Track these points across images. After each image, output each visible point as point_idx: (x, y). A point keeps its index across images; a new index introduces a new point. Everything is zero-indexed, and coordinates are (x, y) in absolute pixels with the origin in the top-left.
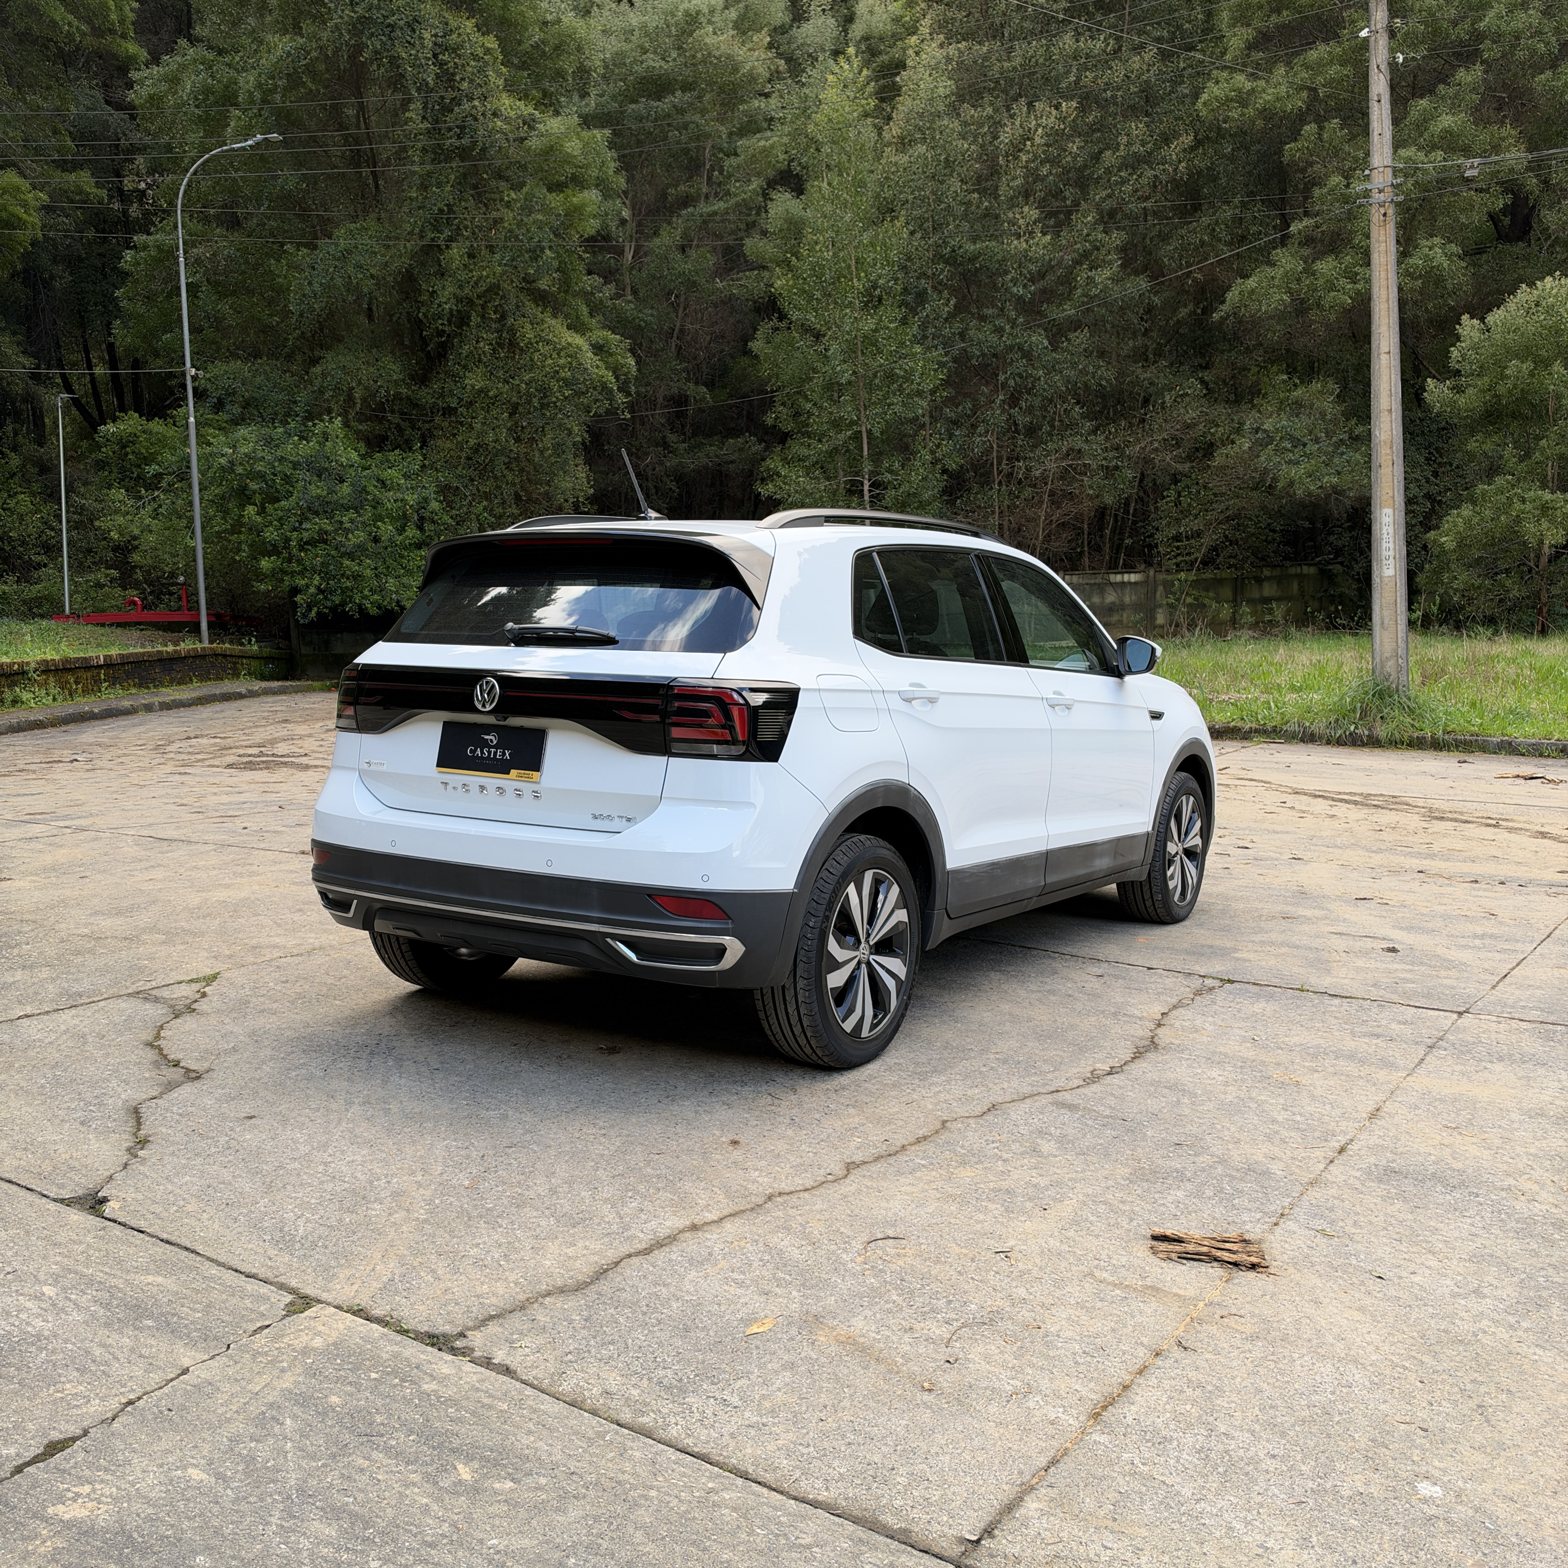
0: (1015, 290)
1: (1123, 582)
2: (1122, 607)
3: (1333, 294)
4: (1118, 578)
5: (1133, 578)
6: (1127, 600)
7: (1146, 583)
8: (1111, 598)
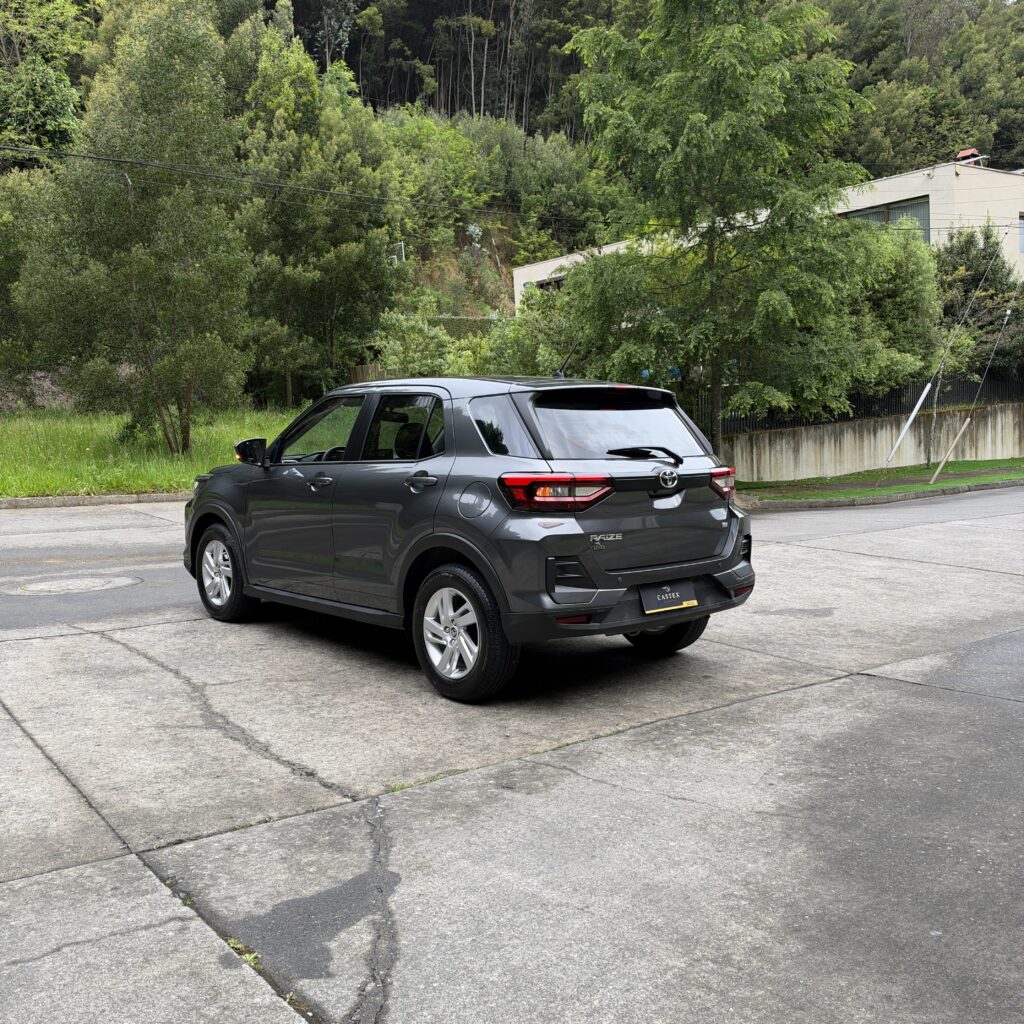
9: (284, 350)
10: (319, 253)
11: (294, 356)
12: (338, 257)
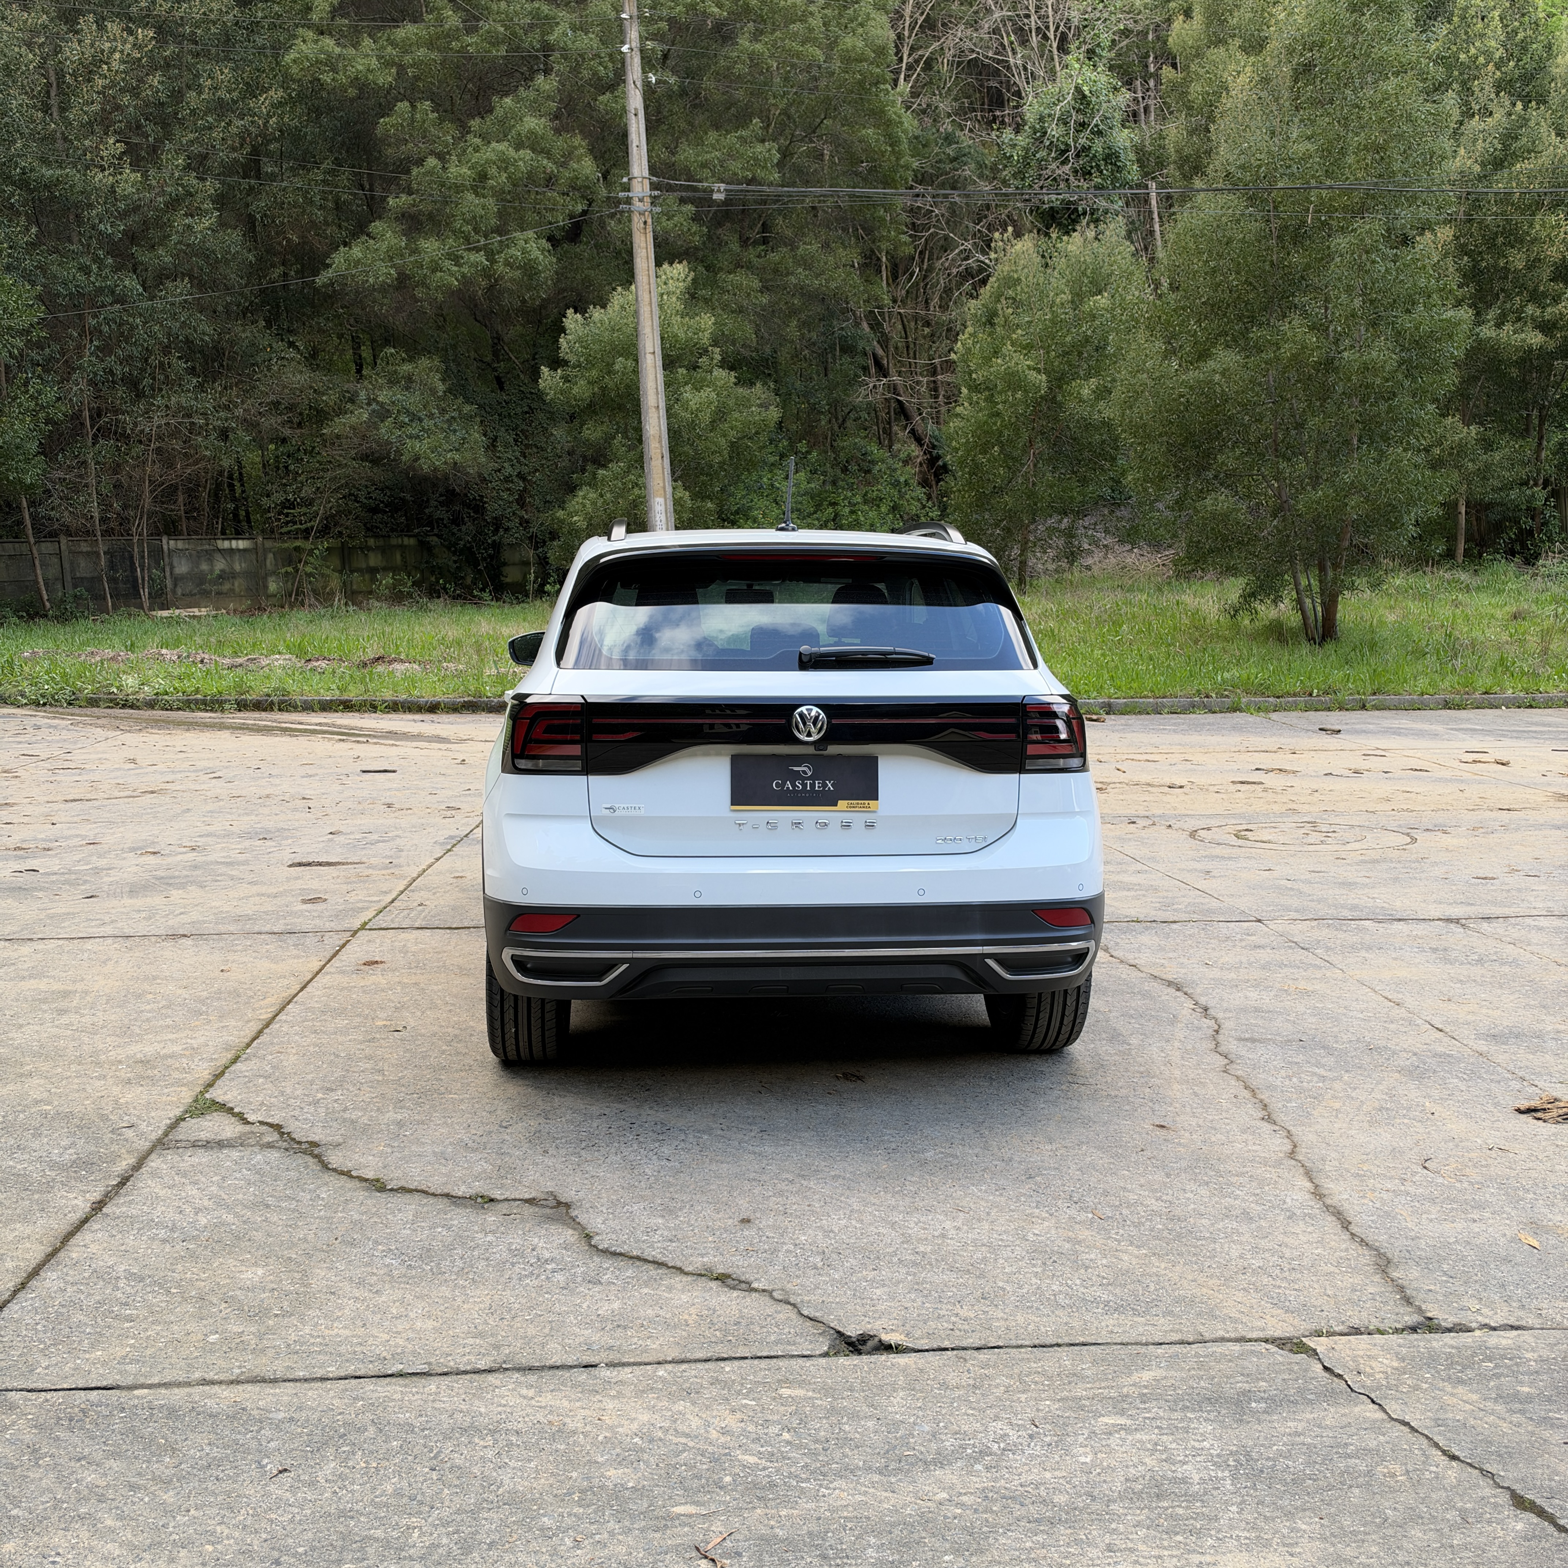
0: (102, 227)
1: (232, 549)
2: (233, 575)
3: (439, 274)
4: (226, 544)
5: (242, 544)
6: (237, 567)
7: (255, 550)
8: (220, 565)
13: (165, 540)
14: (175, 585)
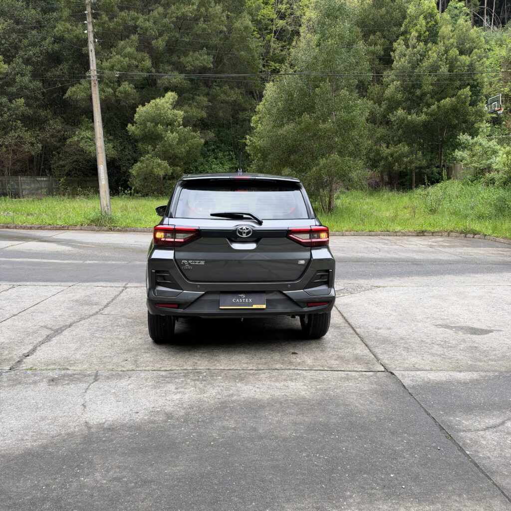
1: (41, 180)
2: (42, 188)
4: (39, 179)
5: (45, 179)
6: (43, 186)
7: (49, 181)
8: (37, 185)
9: (405, 159)
10: (429, 106)
11: (411, 162)
12: (439, 107)
13: (19, 177)
14: (22, 191)
